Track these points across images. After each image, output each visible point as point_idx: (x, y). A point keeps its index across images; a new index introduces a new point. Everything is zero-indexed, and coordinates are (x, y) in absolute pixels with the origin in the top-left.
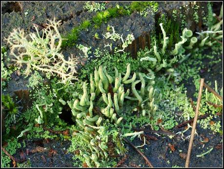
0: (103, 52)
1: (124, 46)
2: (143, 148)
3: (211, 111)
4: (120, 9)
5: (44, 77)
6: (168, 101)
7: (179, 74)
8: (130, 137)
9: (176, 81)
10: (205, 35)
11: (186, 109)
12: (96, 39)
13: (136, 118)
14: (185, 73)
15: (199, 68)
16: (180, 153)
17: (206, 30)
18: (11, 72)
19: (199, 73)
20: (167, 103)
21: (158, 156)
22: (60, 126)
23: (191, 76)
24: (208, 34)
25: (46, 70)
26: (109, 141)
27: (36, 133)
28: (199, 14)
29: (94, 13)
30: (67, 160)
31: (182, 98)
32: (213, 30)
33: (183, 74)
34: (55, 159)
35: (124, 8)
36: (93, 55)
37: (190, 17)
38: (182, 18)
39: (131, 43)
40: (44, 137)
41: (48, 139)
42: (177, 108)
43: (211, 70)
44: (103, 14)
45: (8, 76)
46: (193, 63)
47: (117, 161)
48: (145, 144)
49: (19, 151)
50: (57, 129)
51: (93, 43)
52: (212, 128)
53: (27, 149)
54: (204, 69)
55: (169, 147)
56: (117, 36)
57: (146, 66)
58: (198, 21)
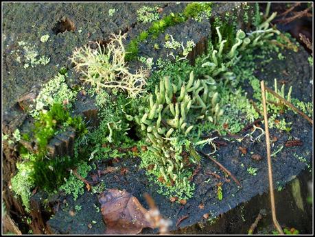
0: (166, 62)
1: (185, 53)
2: (214, 154)
3: (273, 110)
4: (175, 18)
5: (111, 94)
6: (229, 105)
7: (234, 77)
8: (200, 145)
9: (233, 84)
10: (255, 35)
11: (249, 111)
12: (156, 49)
13: (202, 126)
14: (240, 76)
15: (253, 69)
16: (252, 155)
17: (255, 30)
18: (76, 93)
19: (254, 74)
20: (229, 107)
21: (231, 161)
22: (127, 143)
23: (246, 77)
24: (258, 34)
25: (111, 86)
26: (182, 152)
27: (104, 154)
28: (249, 15)
29: (149, 24)
30: (141, 176)
31: (243, 101)
32: (263, 29)
33: (239, 77)
34: (128, 177)
35: (179, 15)
36: (156, 66)
37: (241, 18)
38: (234, 20)
39: (191, 50)
40: (112, 156)
41: (117, 157)
42: (239, 112)
43: (265, 69)
44: (159, 23)
45: (74, 97)
46: (245, 64)
47: (191, 170)
48: (216, 150)
49: (91, 173)
50: (125, 146)
51: (154, 54)
52: (278, 127)
53: (99, 171)
54: (258, 70)
55: (240, 151)
56: (177, 44)
57: (203, 72)
58: (247, 22)
